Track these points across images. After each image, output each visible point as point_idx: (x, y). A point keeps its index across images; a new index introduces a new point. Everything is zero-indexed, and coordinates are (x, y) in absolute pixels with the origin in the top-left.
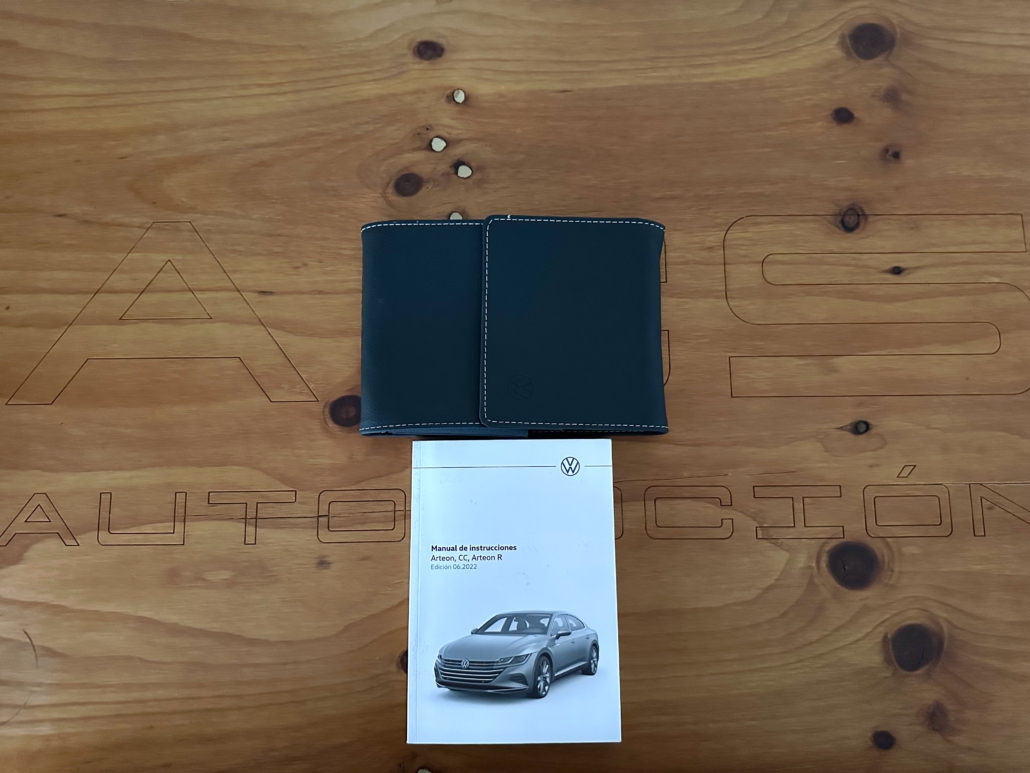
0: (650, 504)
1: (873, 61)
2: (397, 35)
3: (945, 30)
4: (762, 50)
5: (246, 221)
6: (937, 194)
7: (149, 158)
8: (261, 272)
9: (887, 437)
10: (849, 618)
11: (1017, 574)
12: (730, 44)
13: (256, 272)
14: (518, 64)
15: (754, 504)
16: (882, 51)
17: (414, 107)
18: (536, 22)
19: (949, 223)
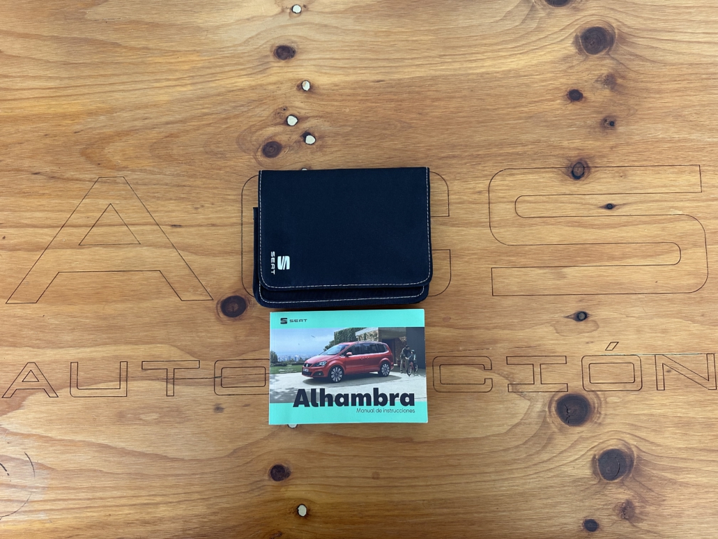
0: (436, 369)
1: (598, 55)
2: (262, 42)
3: (650, 31)
4: (519, 48)
5: (162, 176)
6: (640, 152)
7: (94, 132)
8: (173, 211)
9: (599, 323)
10: (570, 445)
11: (685, 415)
12: (497, 44)
13: (169, 212)
14: (347, 61)
15: (507, 369)
16: (604, 48)
17: (275, 93)
18: (359, 30)
19: (648, 172)
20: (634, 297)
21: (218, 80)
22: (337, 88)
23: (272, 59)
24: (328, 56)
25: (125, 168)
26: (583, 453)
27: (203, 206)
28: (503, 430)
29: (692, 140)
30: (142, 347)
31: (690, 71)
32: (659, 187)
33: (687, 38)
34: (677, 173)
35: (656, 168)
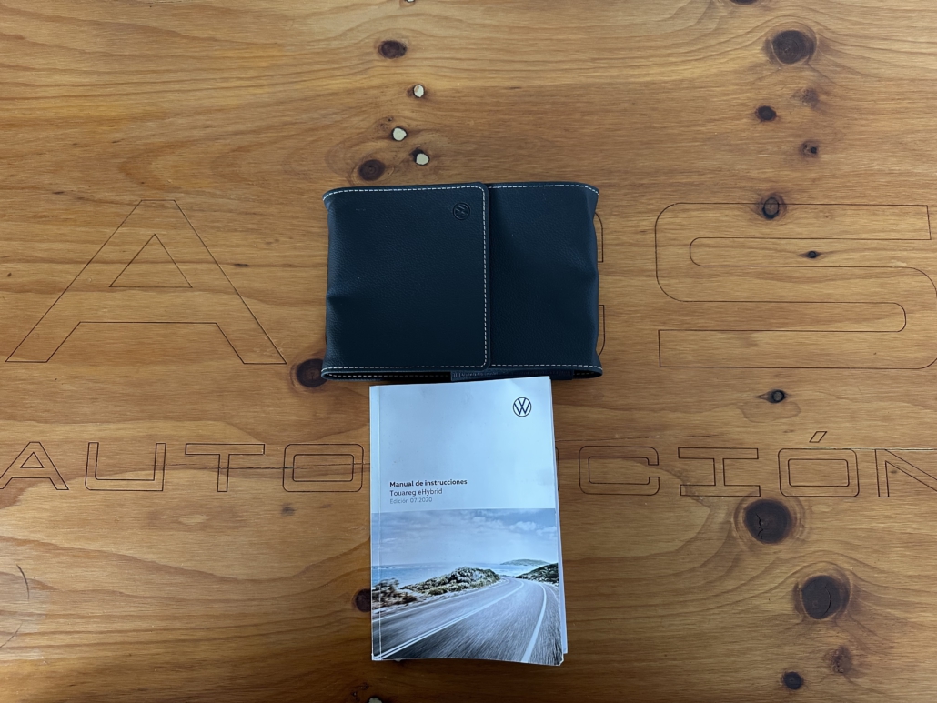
0: (584, 462)
1: (795, 65)
2: (364, 36)
3: (860, 37)
4: (693, 54)
5: (225, 200)
6: (851, 186)
7: (138, 142)
8: (238, 246)
9: (800, 406)
10: (763, 569)
11: (917, 532)
12: (666, 47)
13: (232, 246)
14: (473, 62)
15: (679, 464)
16: (803, 56)
17: (378, 100)
18: (489, 26)
19: (861, 212)
20: (846, 372)
21: (305, 81)
22: (459, 95)
23: (376, 56)
24: (448, 56)
25: (177, 189)
26: (781, 580)
27: (277, 241)
28: (672, 547)
29: (916, 174)
30: (188, 424)
31: (912, 89)
32: (875, 231)
33: (907, 48)
34: (898, 215)
35: (872, 208)
